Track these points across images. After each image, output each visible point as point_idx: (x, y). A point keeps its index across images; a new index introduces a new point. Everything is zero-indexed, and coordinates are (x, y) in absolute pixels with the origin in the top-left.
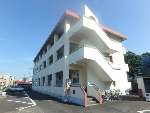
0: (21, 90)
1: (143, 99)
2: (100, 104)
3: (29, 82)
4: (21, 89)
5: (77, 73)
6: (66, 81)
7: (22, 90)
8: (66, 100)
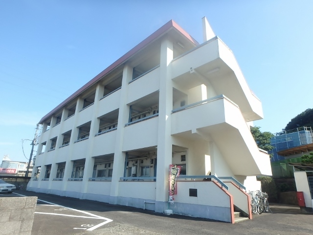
0: (7, 190)
1: (306, 212)
2: (249, 218)
3: (16, 172)
4: (7, 187)
5: (183, 154)
6: (169, 169)
7: (10, 189)
8: (169, 212)
